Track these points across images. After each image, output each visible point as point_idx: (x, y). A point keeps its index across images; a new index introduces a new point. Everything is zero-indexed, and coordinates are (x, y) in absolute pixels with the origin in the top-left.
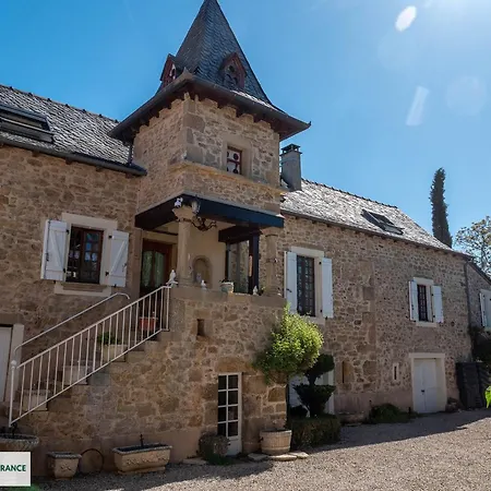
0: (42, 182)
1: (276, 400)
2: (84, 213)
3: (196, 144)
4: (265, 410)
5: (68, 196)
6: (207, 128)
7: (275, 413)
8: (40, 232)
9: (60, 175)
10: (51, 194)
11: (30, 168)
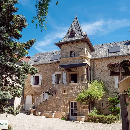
0: (52, 68)
1: (85, 109)
2: (58, 71)
3: (63, 54)
4: (81, 111)
5: (56, 69)
6: (65, 50)
7: (84, 112)
8: (52, 77)
9: (54, 66)
10: (53, 70)
11: (50, 66)
